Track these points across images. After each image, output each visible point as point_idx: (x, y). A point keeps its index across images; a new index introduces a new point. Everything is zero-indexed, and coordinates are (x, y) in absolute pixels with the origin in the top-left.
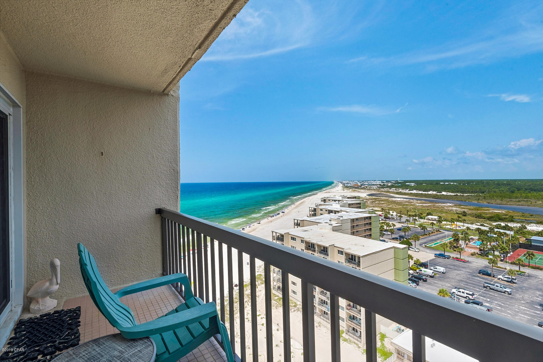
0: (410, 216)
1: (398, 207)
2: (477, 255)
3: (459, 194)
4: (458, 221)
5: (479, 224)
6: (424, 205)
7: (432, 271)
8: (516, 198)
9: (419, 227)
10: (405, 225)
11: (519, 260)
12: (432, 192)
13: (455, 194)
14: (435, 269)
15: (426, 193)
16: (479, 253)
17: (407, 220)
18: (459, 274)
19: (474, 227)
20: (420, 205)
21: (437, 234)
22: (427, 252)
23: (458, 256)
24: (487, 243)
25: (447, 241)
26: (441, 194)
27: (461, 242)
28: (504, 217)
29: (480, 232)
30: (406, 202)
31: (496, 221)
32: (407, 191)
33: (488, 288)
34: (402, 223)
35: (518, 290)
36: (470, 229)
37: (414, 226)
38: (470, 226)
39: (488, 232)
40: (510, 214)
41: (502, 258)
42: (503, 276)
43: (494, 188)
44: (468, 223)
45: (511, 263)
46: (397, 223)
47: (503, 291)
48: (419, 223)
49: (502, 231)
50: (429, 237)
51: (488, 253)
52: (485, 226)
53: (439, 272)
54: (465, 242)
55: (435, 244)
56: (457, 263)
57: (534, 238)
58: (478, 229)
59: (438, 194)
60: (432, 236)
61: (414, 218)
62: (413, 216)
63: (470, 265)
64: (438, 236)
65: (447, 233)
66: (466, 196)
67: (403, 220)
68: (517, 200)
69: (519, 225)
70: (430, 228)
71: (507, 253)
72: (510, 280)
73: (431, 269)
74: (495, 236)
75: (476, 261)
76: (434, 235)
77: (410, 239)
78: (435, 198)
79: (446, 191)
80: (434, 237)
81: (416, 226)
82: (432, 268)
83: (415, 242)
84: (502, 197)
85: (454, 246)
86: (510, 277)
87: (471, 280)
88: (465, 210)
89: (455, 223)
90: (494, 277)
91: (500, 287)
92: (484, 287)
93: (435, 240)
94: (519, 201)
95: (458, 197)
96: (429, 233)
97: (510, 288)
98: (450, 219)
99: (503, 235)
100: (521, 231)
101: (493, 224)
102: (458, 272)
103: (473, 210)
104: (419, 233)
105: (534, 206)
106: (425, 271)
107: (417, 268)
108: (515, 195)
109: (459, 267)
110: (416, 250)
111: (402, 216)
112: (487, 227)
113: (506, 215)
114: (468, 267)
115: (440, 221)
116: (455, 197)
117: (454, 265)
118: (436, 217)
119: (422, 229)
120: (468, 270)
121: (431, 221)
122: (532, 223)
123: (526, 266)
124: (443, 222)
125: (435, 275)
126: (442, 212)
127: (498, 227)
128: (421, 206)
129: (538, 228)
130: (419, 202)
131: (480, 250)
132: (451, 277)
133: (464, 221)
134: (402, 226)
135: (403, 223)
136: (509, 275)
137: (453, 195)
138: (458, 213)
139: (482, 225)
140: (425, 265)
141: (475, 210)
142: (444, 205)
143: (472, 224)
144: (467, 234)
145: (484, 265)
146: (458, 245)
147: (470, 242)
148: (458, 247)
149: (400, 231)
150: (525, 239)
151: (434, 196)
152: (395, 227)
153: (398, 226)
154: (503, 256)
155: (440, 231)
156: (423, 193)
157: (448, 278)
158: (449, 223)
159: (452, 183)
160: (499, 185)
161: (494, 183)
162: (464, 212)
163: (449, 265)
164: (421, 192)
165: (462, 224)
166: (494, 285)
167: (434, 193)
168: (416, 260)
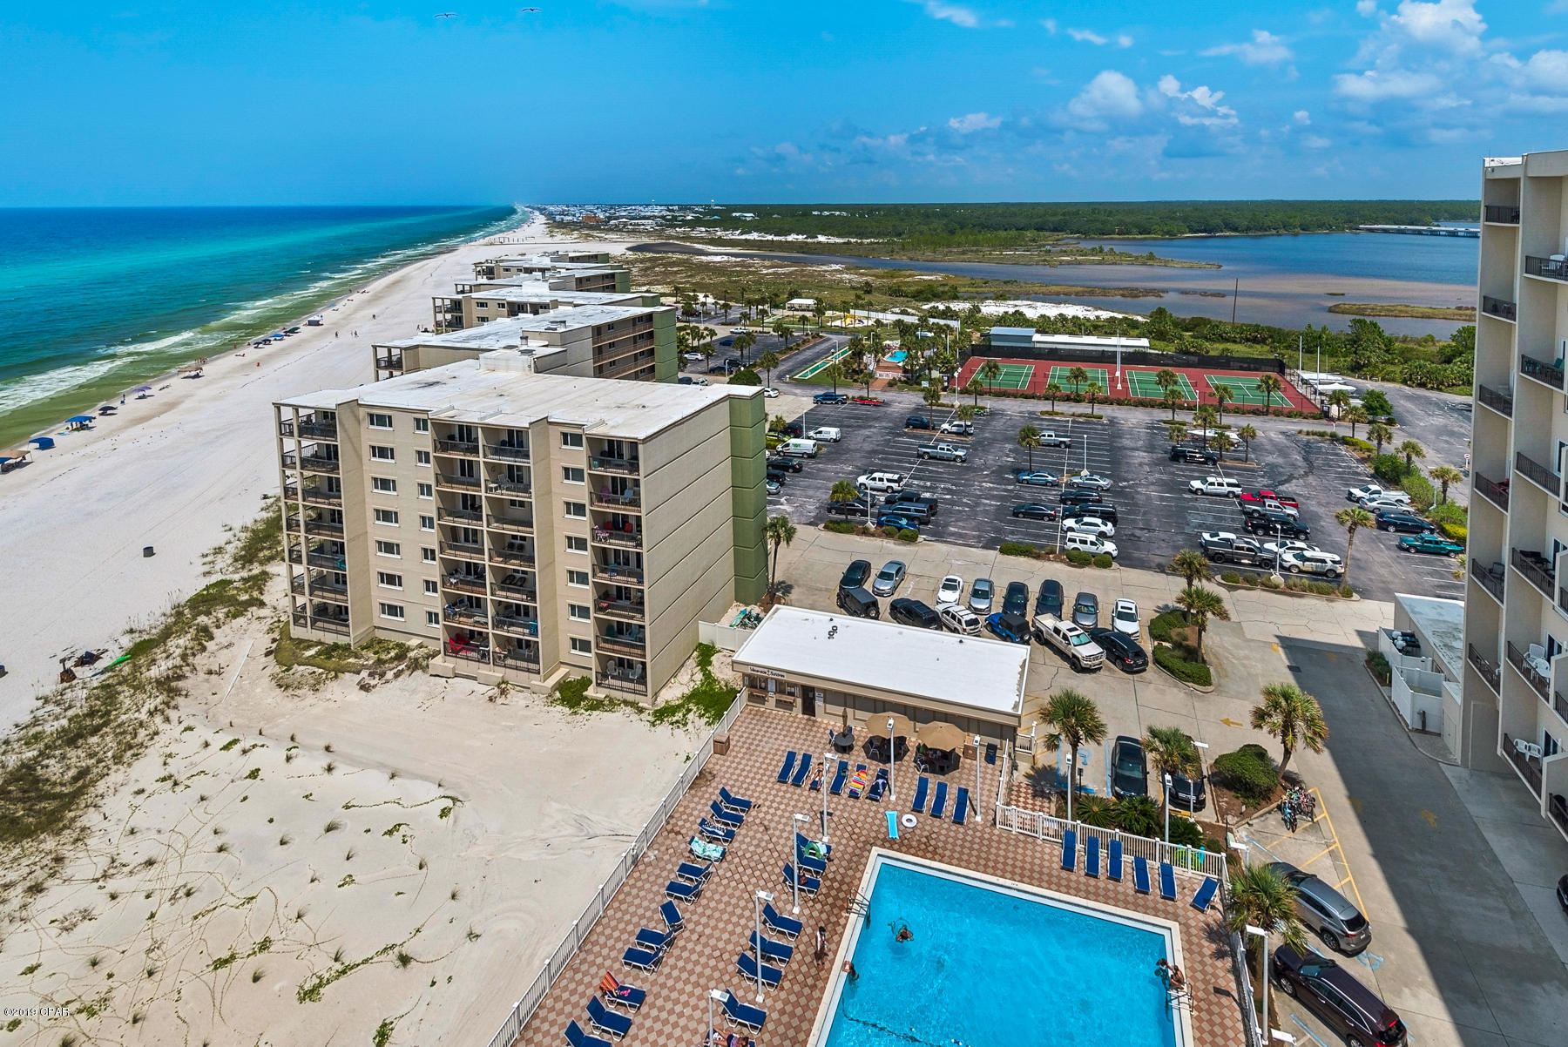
0: (750, 303)
1: (717, 280)
2: (899, 384)
3: (853, 240)
4: (856, 307)
5: (897, 310)
6: (780, 270)
7: (812, 442)
8: (959, 245)
9: (774, 331)
10: (739, 329)
11: (975, 382)
12: (796, 237)
13: (846, 240)
14: (819, 436)
15: (782, 238)
16: (903, 379)
17: (745, 316)
18: (869, 437)
19: (889, 318)
20: (771, 271)
21: (815, 345)
22: (795, 395)
23: (864, 393)
24: (917, 353)
25: (837, 359)
26: (815, 240)
27: (868, 359)
28: (941, 289)
29: (903, 329)
30: (735, 266)
31: (928, 300)
32: (736, 235)
33: (926, 457)
34: (730, 324)
35: (976, 450)
36: (882, 325)
37: (761, 329)
38: (880, 316)
39: (916, 327)
40: (951, 283)
41: (946, 384)
42: (950, 423)
43: (919, 224)
44: (877, 311)
45: (961, 392)
46: (718, 324)
47: (953, 457)
48: (771, 320)
49: (942, 322)
50: (798, 354)
51: (920, 375)
52: (908, 314)
53: (826, 440)
54: (876, 356)
55: (812, 371)
56: (863, 410)
57: (995, 330)
58: (899, 323)
59: (809, 240)
60: (804, 350)
61: (760, 307)
62: (758, 302)
63: (890, 410)
64: (818, 349)
65: (835, 339)
66: (868, 244)
67: (732, 317)
68: (960, 250)
69: (967, 306)
70: (798, 330)
71: (954, 369)
72: (962, 429)
73: (809, 438)
74: (930, 335)
75: (899, 400)
76: (809, 348)
77: (754, 365)
78: (803, 253)
79: (827, 232)
80: (808, 354)
81: (766, 330)
82: (811, 433)
83: (769, 371)
84: (934, 244)
85: (854, 370)
86: (963, 423)
87: (892, 447)
88: (869, 279)
89: (852, 311)
90: (933, 429)
91: (948, 450)
92: (920, 456)
93: (812, 360)
94: (964, 253)
95: (851, 247)
96: (798, 345)
97: (963, 448)
98: (838, 301)
99: (944, 331)
100: (972, 318)
101: (925, 307)
102: (867, 432)
103: (883, 277)
104: (774, 345)
105: (989, 261)
106: (796, 445)
107: (780, 441)
108: (956, 238)
109: (868, 418)
110: (771, 393)
111: (731, 304)
112: (913, 315)
113: (944, 285)
114: (885, 417)
115: (819, 311)
116: (845, 247)
117: (857, 418)
118: (810, 302)
119: (781, 336)
120: (884, 424)
121: (801, 313)
122: (987, 298)
123: (986, 393)
124: (829, 313)
125: (819, 449)
126: (820, 286)
127: (934, 313)
128: (774, 273)
129: (997, 309)
130: (767, 263)
131: (905, 371)
132: (852, 447)
133: (869, 307)
134: (732, 332)
135: (734, 324)
136: (961, 420)
137: (840, 244)
138: (853, 288)
139: (904, 312)
140: (794, 430)
141: (887, 277)
142: (825, 268)
143: (884, 311)
144: (877, 336)
145: (913, 406)
146: (862, 367)
147: (884, 355)
148: (862, 371)
149: (727, 348)
150: (979, 334)
151: (802, 247)
152: (714, 338)
153: (723, 332)
154: (946, 378)
155: (821, 337)
156: (776, 238)
157: (848, 451)
158: (838, 313)
159: (838, 213)
160: (928, 217)
161: (919, 211)
162: (867, 283)
163: (847, 417)
164: (769, 237)
165: (865, 313)
166: (935, 448)
167: (800, 237)
168: (775, 420)
